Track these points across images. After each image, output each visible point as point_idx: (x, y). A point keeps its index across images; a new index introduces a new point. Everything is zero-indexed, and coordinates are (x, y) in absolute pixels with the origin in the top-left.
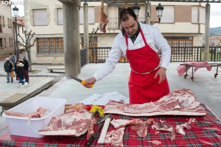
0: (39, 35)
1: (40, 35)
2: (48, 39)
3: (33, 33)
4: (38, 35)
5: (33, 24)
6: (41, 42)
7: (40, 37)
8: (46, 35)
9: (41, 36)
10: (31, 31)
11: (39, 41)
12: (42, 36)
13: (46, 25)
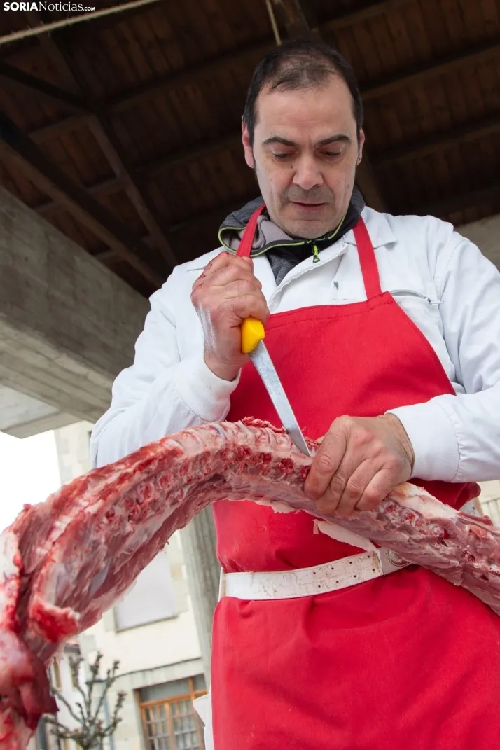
0: (148, 674)
1: (151, 670)
2: (190, 683)
3: (111, 666)
4: (139, 675)
5: (117, 625)
6: (162, 704)
7: (150, 680)
8: (176, 667)
9: (157, 673)
10: (99, 657)
11: (153, 700)
12: (161, 677)
13: (174, 618)
